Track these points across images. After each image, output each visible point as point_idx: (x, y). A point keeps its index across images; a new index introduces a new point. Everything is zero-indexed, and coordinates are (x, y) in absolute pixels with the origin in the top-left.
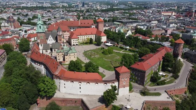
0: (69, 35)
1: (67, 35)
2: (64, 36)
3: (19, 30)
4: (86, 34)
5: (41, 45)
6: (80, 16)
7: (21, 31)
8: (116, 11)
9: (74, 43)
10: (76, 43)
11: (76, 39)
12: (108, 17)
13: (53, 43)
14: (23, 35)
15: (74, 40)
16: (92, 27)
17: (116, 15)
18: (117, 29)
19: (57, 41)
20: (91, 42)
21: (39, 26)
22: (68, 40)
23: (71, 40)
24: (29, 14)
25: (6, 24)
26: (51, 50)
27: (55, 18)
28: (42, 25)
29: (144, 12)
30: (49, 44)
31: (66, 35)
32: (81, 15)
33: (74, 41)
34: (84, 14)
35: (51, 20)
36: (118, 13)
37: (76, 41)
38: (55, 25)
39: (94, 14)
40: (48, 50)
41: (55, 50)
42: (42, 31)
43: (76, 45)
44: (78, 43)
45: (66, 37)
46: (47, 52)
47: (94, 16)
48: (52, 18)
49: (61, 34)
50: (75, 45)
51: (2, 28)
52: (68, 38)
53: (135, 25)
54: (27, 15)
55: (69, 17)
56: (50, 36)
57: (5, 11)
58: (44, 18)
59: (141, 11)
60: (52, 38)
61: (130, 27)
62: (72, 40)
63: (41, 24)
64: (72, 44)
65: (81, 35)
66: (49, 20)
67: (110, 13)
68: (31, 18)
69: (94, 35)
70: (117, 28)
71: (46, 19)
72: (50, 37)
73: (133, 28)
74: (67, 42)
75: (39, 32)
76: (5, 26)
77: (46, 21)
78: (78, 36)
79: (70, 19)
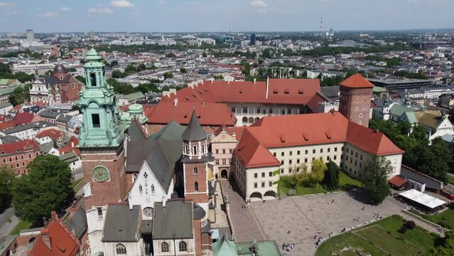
0: (234, 146)
1: (225, 144)
2: (214, 151)
4: (306, 142)
5: (100, 211)
6: (248, 67)
7: (77, 112)
8: (342, 55)
9: (259, 185)
10: (267, 188)
11: (267, 171)
12: (330, 70)
13: (158, 204)
15: (260, 175)
16: (327, 109)
17: (349, 63)
18: (385, 110)
19: (179, 190)
20: (328, 179)
21: (89, 113)
23: (245, 174)
26: (148, 238)
27: (183, 71)
28: (104, 106)
29: (422, 55)
30: (137, 208)
31: (220, 147)
32: (251, 63)
33: (260, 180)
34: (261, 62)
35: (171, 76)
36: (349, 58)
37: (267, 179)
38: (176, 101)
39: (285, 61)
40: (128, 246)
41: (165, 248)
42: (104, 143)
43: (269, 193)
44: (274, 188)
45: (221, 152)
46: (124, 251)
47: (290, 66)
48: (175, 72)
49: (200, 156)
50: (263, 193)
52: (230, 156)
53: (434, 94)
54: (115, 63)
55: (220, 69)
56: (145, 168)
57: (70, 55)
58: (154, 72)
59: (411, 53)
60: (152, 179)
61: (422, 102)
62: (250, 173)
63: (101, 102)
64: (250, 190)
65: (283, 144)
66: (166, 76)
67: (327, 60)
68: (122, 70)
69: (340, 146)
70: (388, 106)
71: (160, 76)
72: (146, 175)
73: (431, 104)
74: (224, 173)
75: (91, 144)
76: (40, 95)
77: (158, 81)
78: (272, 151)
79: (223, 74)
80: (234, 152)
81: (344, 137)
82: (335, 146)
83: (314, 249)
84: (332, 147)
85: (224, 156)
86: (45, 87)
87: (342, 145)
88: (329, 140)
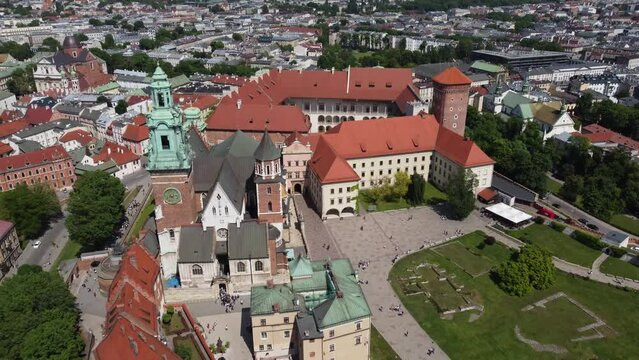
0: (308, 158)
1: (298, 156)
2: (285, 163)
3: (95, 100)
4: (390, 151)
5: (172, 234)
6: (327, 31)
8: (458, 10)
9: (336, 201)
10: (345, 205)
11: (344, 186)
12: (437, 37)
13: (232, 226)
14: (108, 125)
15: (336, 191)
16: (416, 111)
17: (465, 24)
18: (498, 100)
19: (252, 211)
20: (412, 192)
21: (158, 135)
22: (302, 177)
23: (321, 190)
24: (147, 21)
25: (54, 72)
26: (224, 260)
27: (237, 38)
29: (566, 10)
30: (211, 229)
31: (293, 159)
32: (330, 25)
33: (336, 196)
34: (344, 22)
36: (466, 16)
37: (345, 195)
39: (377, 21)
40: (204, 267)
41: (241, 267)
43: (346, 210)
44: (353, 204)
45: (293, 164)
46: (200, 272)
47: (383, 31)
48: (226, 39)
49: (273, 176)
50: (340, 211)
51: (37, 85)
52: (304, 169)
53: (563, 75)
54: (139, 26)
55: (287, 35)
56: (219, 190)
57: (71, 9)
58: (197, 39)
59: (552, 7)
60: (225, 201)
61: (547, 86)
62: (326, 189)
64: (326, 206)
65: (364, 154)
66: (215, 46)
67: (436, 19)
68: (151, 35)
69: (428, 155)
70: (500, 95)
71: (205, 45)
72: (219, 197)
73: (558, 89)
74: (297, 188)
76: (48, 80)
78: (351, 163)
79: (292, 43)
80: (308, 165)
81: (432, 144)
82: (423, 154)
83: (390, 266)
84: (419, 156)
85: (297, 169)
86: (54, 68)
87: (431, 154)
88: (416, 148)
